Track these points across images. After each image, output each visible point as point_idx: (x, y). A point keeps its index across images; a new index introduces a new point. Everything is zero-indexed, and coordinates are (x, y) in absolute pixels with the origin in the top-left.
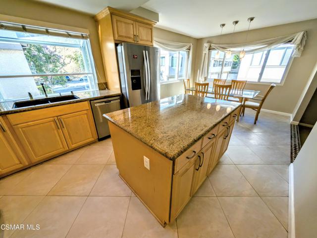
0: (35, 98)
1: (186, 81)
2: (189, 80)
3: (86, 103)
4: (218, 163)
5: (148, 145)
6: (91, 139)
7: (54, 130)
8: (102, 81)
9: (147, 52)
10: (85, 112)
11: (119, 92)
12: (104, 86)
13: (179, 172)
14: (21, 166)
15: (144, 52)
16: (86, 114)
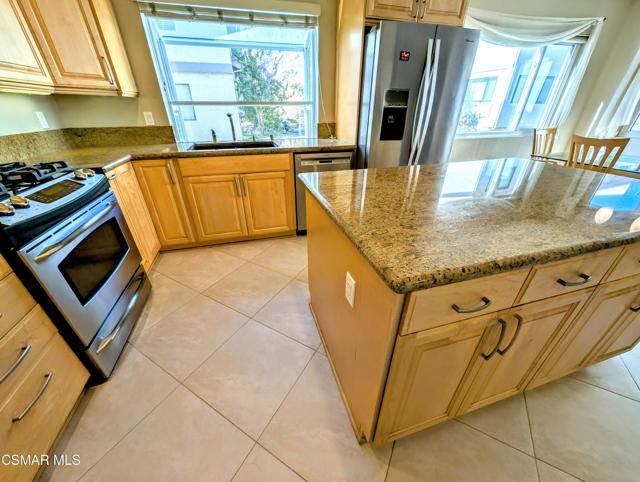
0: (220, 140)
1: (542, 133)
2: (554, 131)
3: (287, 157)
4: (577, 376)
5: (353, 243)
6: (285, 228)
7: (231, 196)
8: (328, 120)
9: (438, 42)
10: (283, 174)
11: (352, 143)
12: (328, 129)
13: (419, 336)
14: (186, 241)
15: (431, 41)
16: (284, 178)
